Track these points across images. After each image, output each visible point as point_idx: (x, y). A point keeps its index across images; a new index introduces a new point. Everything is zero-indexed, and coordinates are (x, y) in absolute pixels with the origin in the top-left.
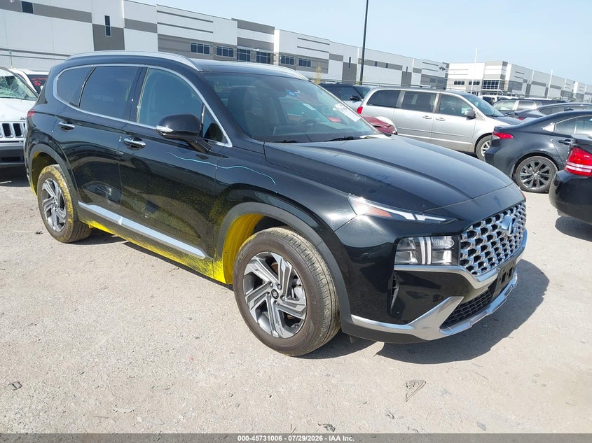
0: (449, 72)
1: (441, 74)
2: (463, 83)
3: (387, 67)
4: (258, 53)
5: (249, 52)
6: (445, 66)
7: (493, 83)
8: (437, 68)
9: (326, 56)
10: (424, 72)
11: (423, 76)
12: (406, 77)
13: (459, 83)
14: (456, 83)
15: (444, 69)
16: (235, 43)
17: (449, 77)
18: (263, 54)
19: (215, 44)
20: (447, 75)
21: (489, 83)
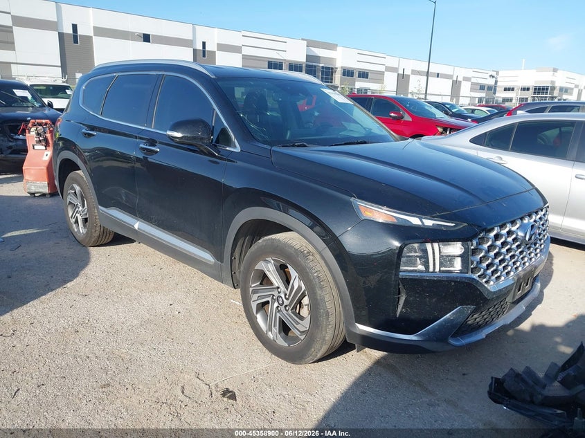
0: (499, 79)
1: (491, 82)
2: (513, 89)
3: (438, 77)
4: (323, 67)
5: (315, 67)
6: (494, 74)
7: (543, 89)
8: (487, 76)
9: (382, 69)
10: (474, 80)
11: (472, 84)
12: (456, 85)
13: (509, 89)
14: (505, 90)
15: (493, 77)
16: (304, 60)
17: (499, 84)
18: (326, 68)
19: (287, 61)
20: (496, 82)
21: (539, 89)
